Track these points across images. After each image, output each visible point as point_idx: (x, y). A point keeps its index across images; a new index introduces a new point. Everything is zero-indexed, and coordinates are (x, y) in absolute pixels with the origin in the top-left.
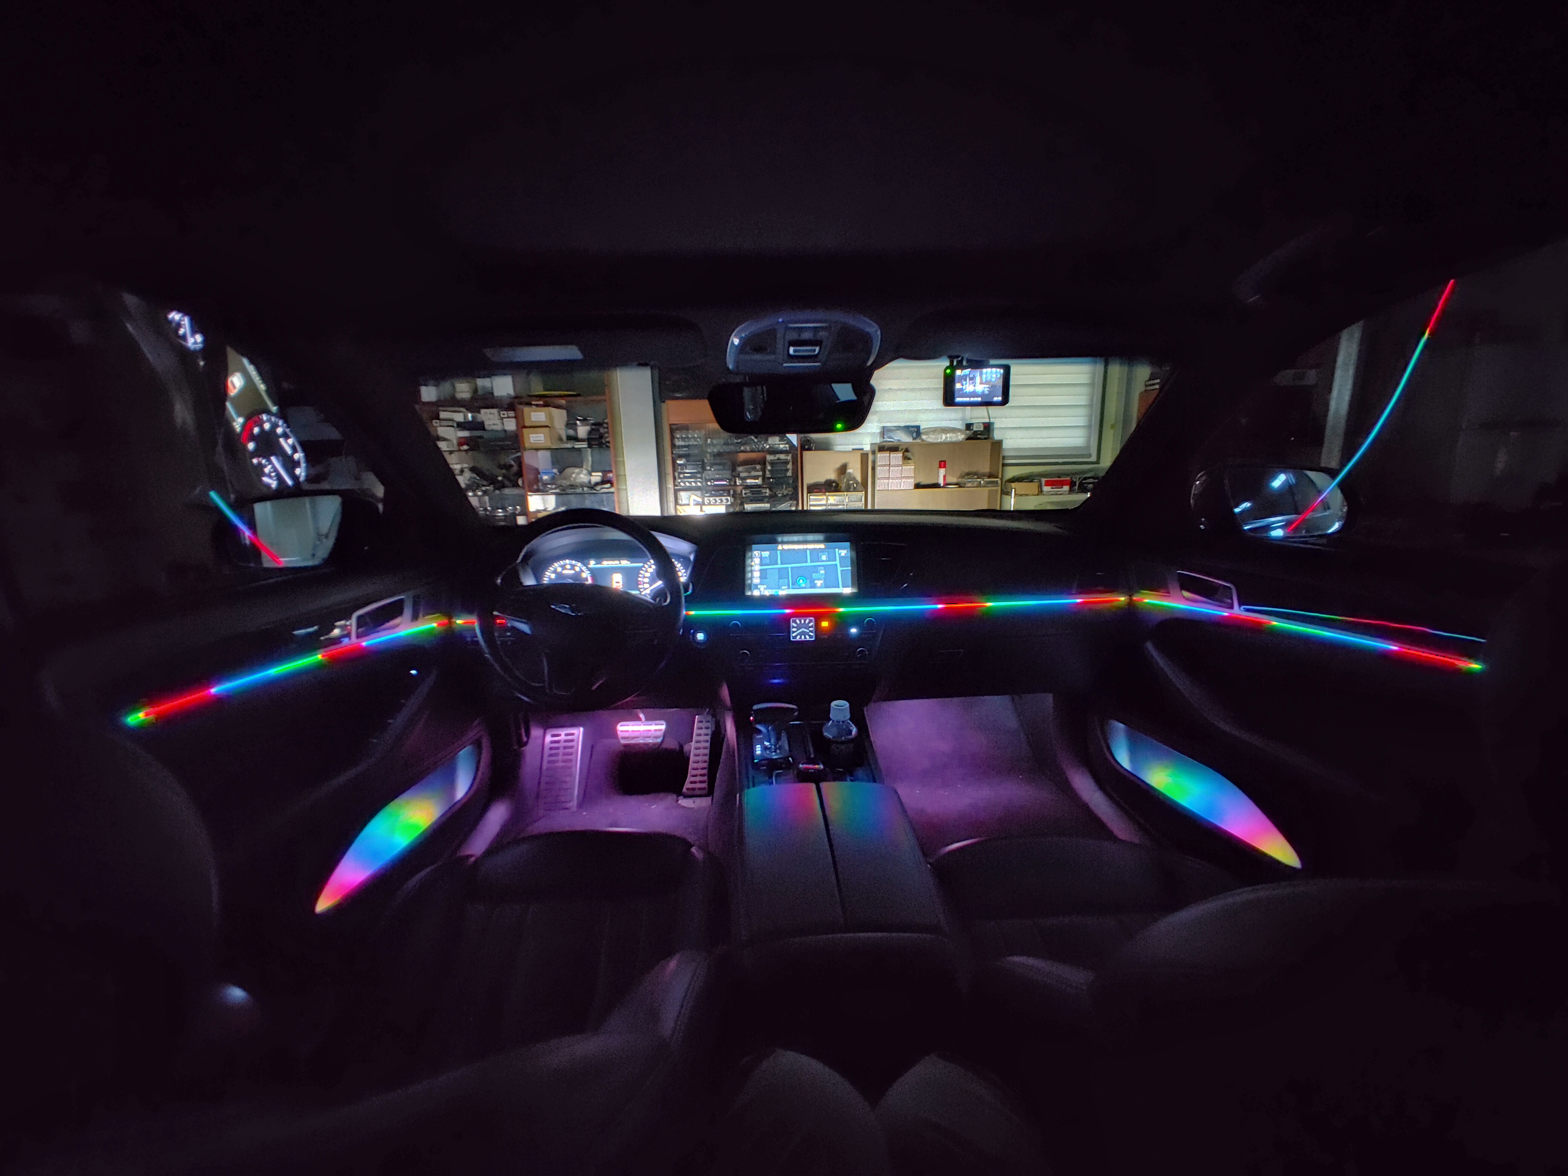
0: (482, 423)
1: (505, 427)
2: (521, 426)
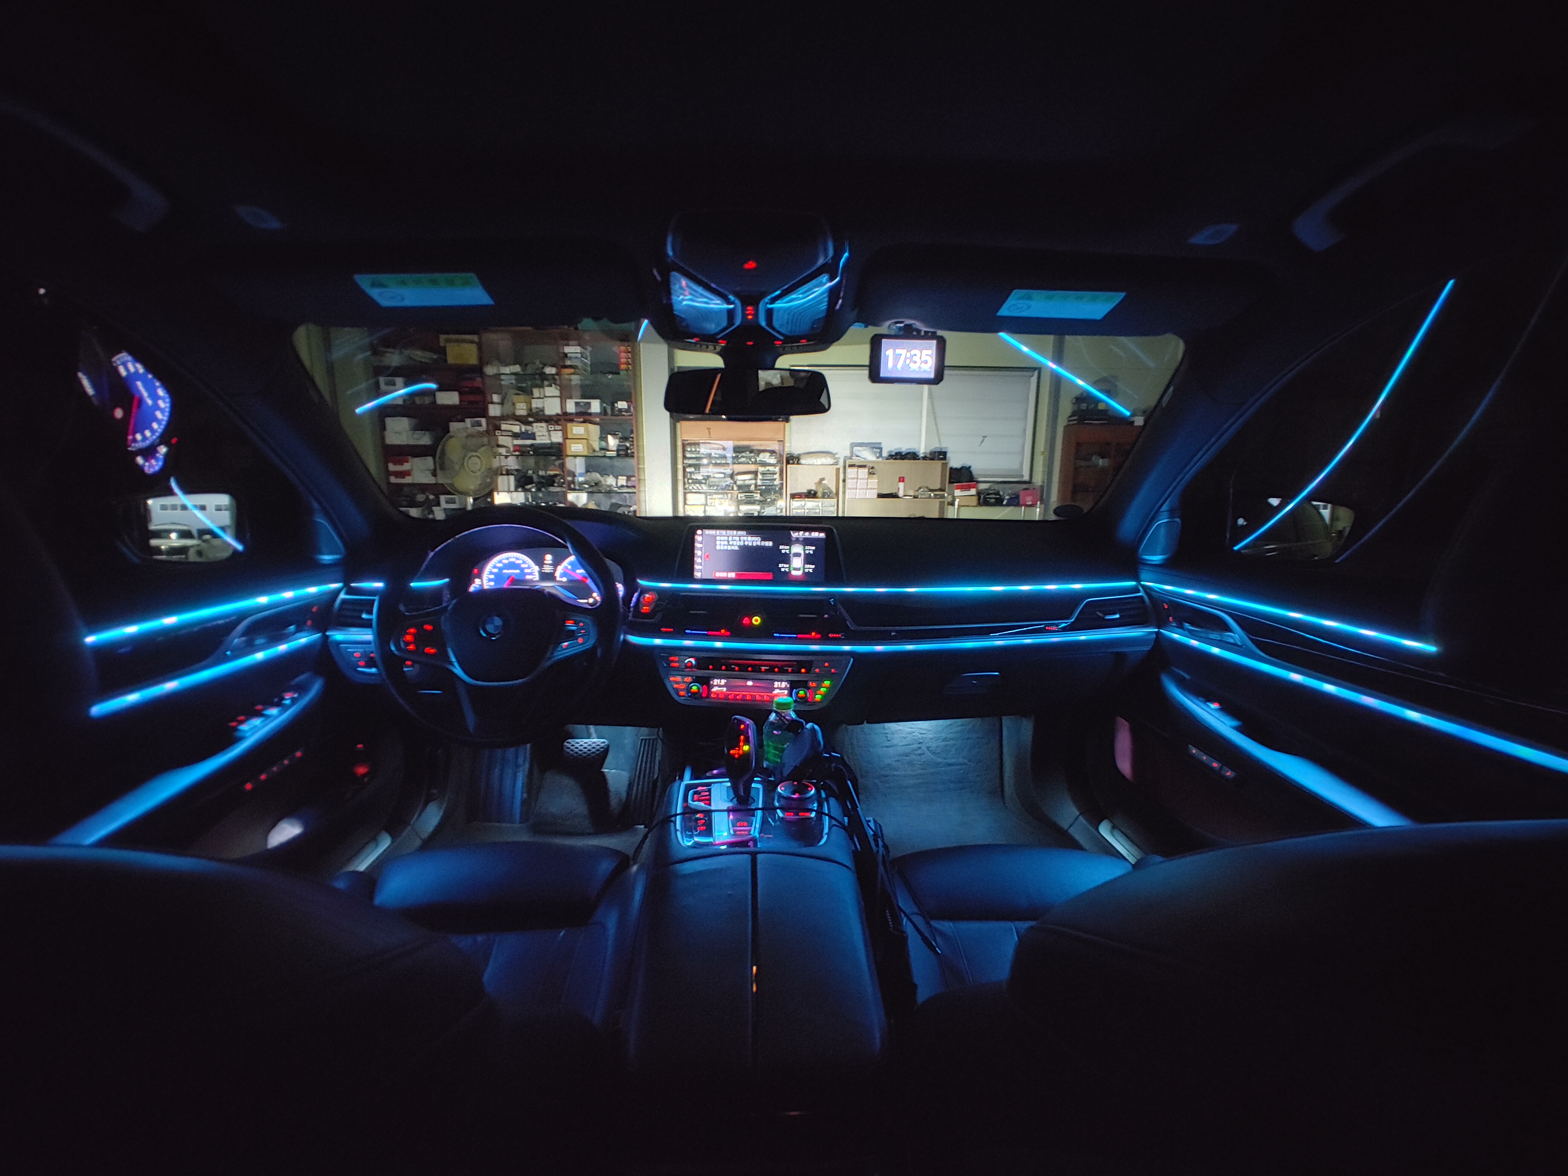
0: (534, 434)
1: (552, 438)
2: (565, 438)
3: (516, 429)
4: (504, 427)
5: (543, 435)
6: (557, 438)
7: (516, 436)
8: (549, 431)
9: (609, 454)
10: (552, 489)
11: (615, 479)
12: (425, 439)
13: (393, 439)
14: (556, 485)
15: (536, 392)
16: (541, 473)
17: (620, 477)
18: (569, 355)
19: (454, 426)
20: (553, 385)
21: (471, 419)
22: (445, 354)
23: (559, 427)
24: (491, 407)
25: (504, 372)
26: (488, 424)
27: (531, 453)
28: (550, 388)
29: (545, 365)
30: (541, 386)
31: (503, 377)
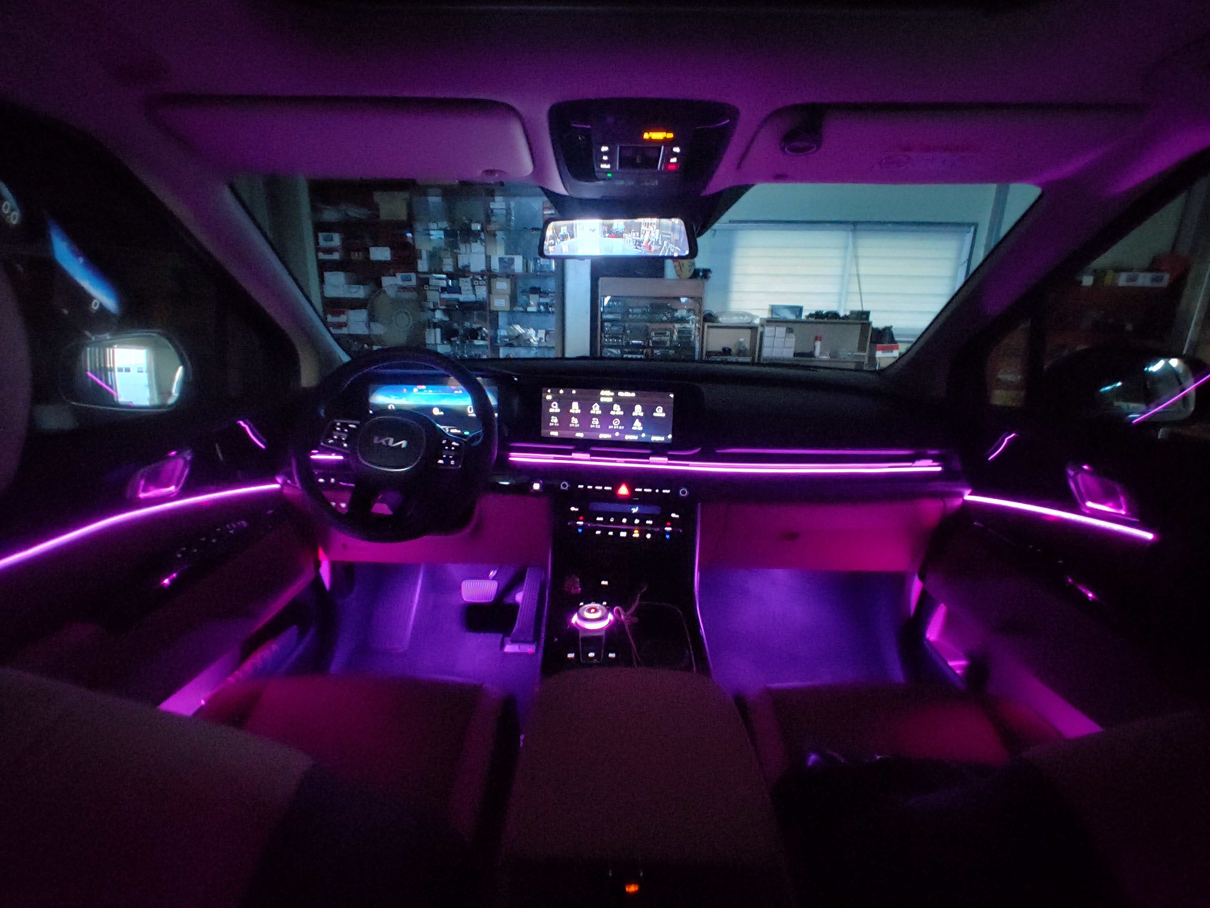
0: (460, 289)
1: (478, 294)
2: (490, 292)
3: (444, 284)
4: (432, 282)
5: (468, 290)
6: (482, 292)
7: (444, 290)
8: (473, 286)
9: (530, 309)
10: (476, 342)
11: (535, 332)
12: (360, 292)
13: (331, 292)
14: (479, 338)
15: (463, 247)
16: (467, 324)
17: (539, 331)
18: (495, 211)
19: (386, 281)
20: (478, 241)
21: (400, 274)
22: (378, 210)
23: (484, 283)
24: (419, 261)
25: (432, 228)
26: (418, 278)
27: (457, 307)
28: (475, 244)
29: (471, 221)
30: (466, 241)
31: (432, 232)
